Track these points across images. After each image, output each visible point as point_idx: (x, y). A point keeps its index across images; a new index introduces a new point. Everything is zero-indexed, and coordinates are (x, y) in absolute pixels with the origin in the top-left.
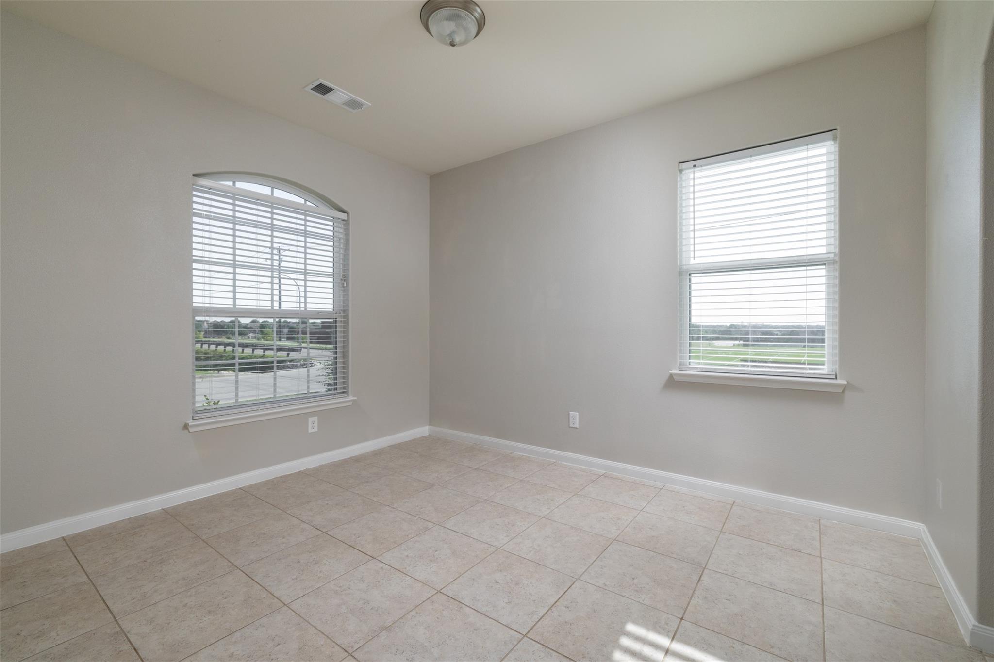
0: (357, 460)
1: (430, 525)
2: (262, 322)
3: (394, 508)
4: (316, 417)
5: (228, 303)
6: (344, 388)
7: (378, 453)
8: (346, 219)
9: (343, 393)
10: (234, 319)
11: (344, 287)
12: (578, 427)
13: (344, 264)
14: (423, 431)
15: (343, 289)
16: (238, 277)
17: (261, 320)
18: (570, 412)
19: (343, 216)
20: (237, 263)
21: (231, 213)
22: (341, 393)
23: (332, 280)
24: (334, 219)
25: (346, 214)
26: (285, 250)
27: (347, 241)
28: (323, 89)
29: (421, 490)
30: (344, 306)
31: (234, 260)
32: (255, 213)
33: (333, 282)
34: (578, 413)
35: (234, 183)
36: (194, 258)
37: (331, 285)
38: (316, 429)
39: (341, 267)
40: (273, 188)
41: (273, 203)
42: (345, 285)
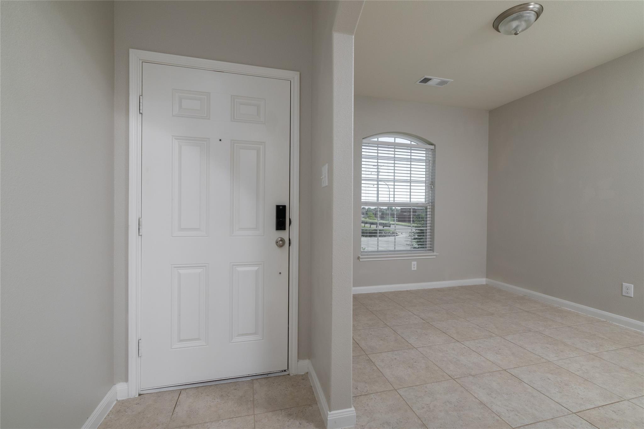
0: (439, 290)
1: (494, 335)
2: (368, 209)
3: (467, 320)
4: (416, 262)
5: (374, 199)
6: (431, 247)
7: (452, 289)
8: (434, 148)
9: (430, 250)
10: (377, 207)
11: (432, 188)
12: (633, 297)
13: (432, 175)
14: (482, 281)
15: (431, 189)
16: (380, 186)
17: (367, 207)
18: (623, 283)
19: (432, 147)
20: (379, 179)
21: (376, 154)
22: (429, 250)
23: (424, 185)
24: (427, 150)
25: (434, 146)
26: (381, 166)
27: (434, 162)
28: (426, 80)
29: (485, 315)
30: (431, 200)
31: (378, 178)
32: (387, 153)
33: (425, 186)
34: (633, 285)
35: (378, 139)
36: (362, 178)
37: (424, 188)
38: (415, 269)
39: (430, 177)
40: (395, 138)
41: (395, 146)
42: (432, 187)
